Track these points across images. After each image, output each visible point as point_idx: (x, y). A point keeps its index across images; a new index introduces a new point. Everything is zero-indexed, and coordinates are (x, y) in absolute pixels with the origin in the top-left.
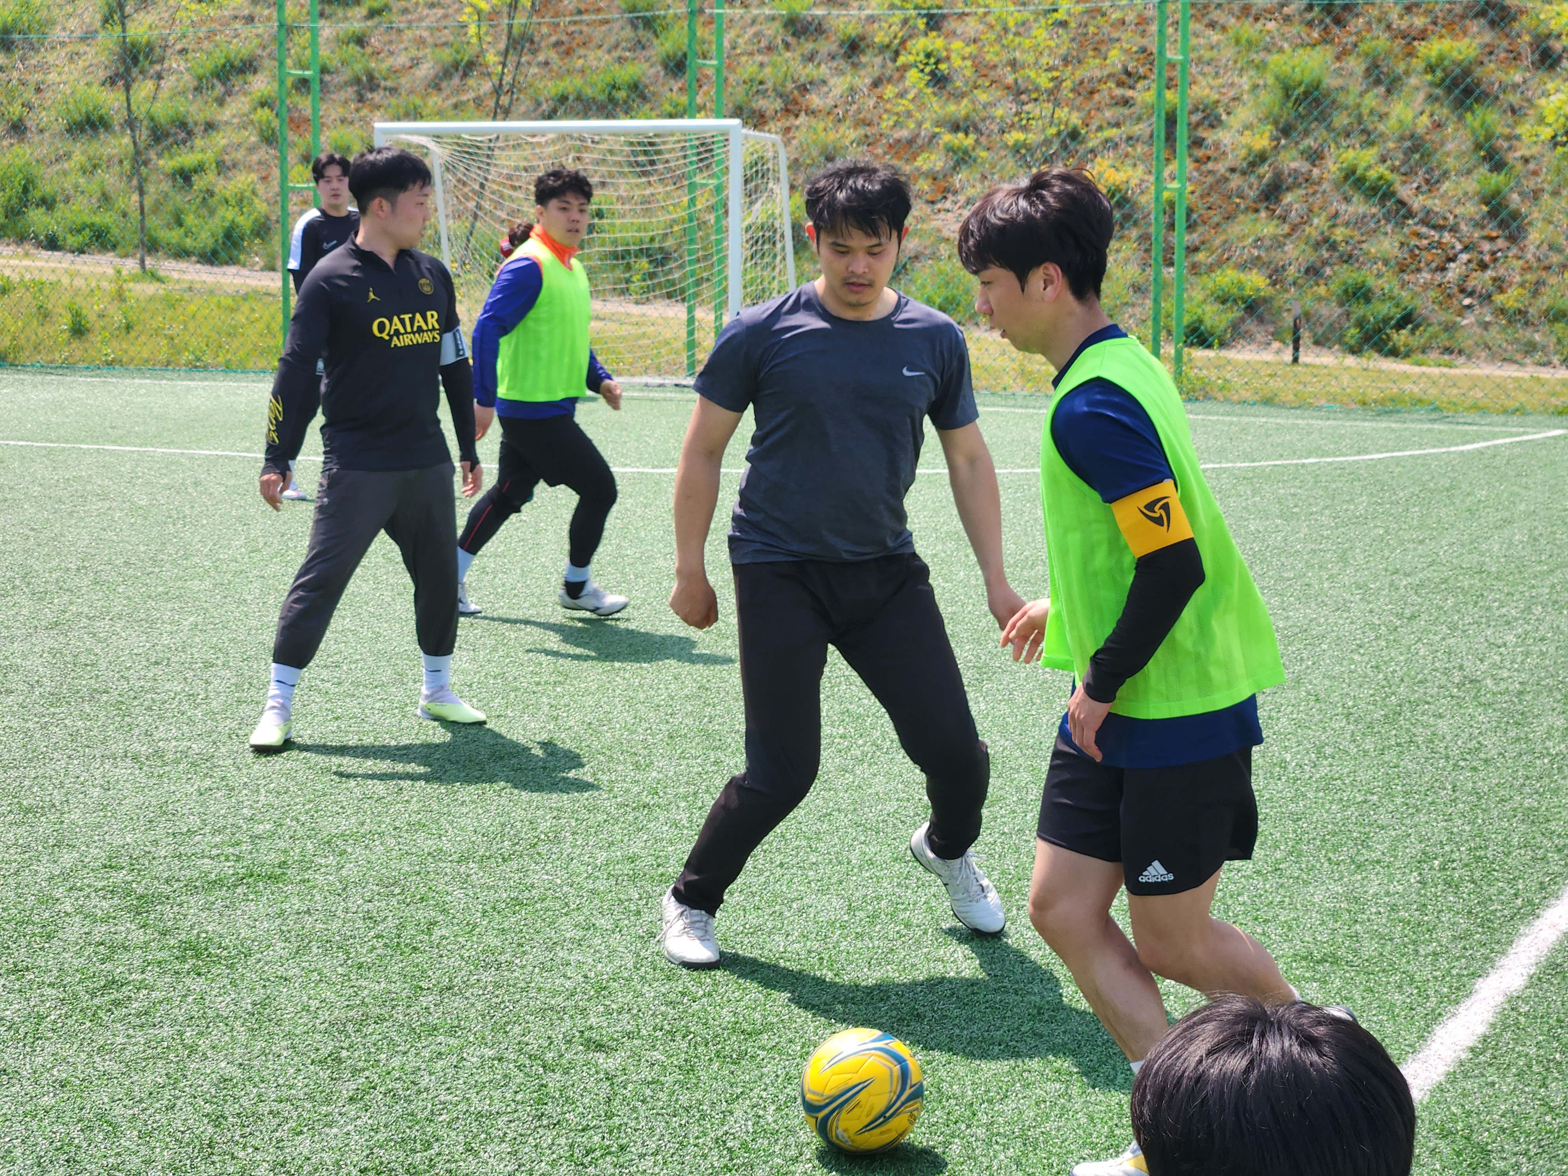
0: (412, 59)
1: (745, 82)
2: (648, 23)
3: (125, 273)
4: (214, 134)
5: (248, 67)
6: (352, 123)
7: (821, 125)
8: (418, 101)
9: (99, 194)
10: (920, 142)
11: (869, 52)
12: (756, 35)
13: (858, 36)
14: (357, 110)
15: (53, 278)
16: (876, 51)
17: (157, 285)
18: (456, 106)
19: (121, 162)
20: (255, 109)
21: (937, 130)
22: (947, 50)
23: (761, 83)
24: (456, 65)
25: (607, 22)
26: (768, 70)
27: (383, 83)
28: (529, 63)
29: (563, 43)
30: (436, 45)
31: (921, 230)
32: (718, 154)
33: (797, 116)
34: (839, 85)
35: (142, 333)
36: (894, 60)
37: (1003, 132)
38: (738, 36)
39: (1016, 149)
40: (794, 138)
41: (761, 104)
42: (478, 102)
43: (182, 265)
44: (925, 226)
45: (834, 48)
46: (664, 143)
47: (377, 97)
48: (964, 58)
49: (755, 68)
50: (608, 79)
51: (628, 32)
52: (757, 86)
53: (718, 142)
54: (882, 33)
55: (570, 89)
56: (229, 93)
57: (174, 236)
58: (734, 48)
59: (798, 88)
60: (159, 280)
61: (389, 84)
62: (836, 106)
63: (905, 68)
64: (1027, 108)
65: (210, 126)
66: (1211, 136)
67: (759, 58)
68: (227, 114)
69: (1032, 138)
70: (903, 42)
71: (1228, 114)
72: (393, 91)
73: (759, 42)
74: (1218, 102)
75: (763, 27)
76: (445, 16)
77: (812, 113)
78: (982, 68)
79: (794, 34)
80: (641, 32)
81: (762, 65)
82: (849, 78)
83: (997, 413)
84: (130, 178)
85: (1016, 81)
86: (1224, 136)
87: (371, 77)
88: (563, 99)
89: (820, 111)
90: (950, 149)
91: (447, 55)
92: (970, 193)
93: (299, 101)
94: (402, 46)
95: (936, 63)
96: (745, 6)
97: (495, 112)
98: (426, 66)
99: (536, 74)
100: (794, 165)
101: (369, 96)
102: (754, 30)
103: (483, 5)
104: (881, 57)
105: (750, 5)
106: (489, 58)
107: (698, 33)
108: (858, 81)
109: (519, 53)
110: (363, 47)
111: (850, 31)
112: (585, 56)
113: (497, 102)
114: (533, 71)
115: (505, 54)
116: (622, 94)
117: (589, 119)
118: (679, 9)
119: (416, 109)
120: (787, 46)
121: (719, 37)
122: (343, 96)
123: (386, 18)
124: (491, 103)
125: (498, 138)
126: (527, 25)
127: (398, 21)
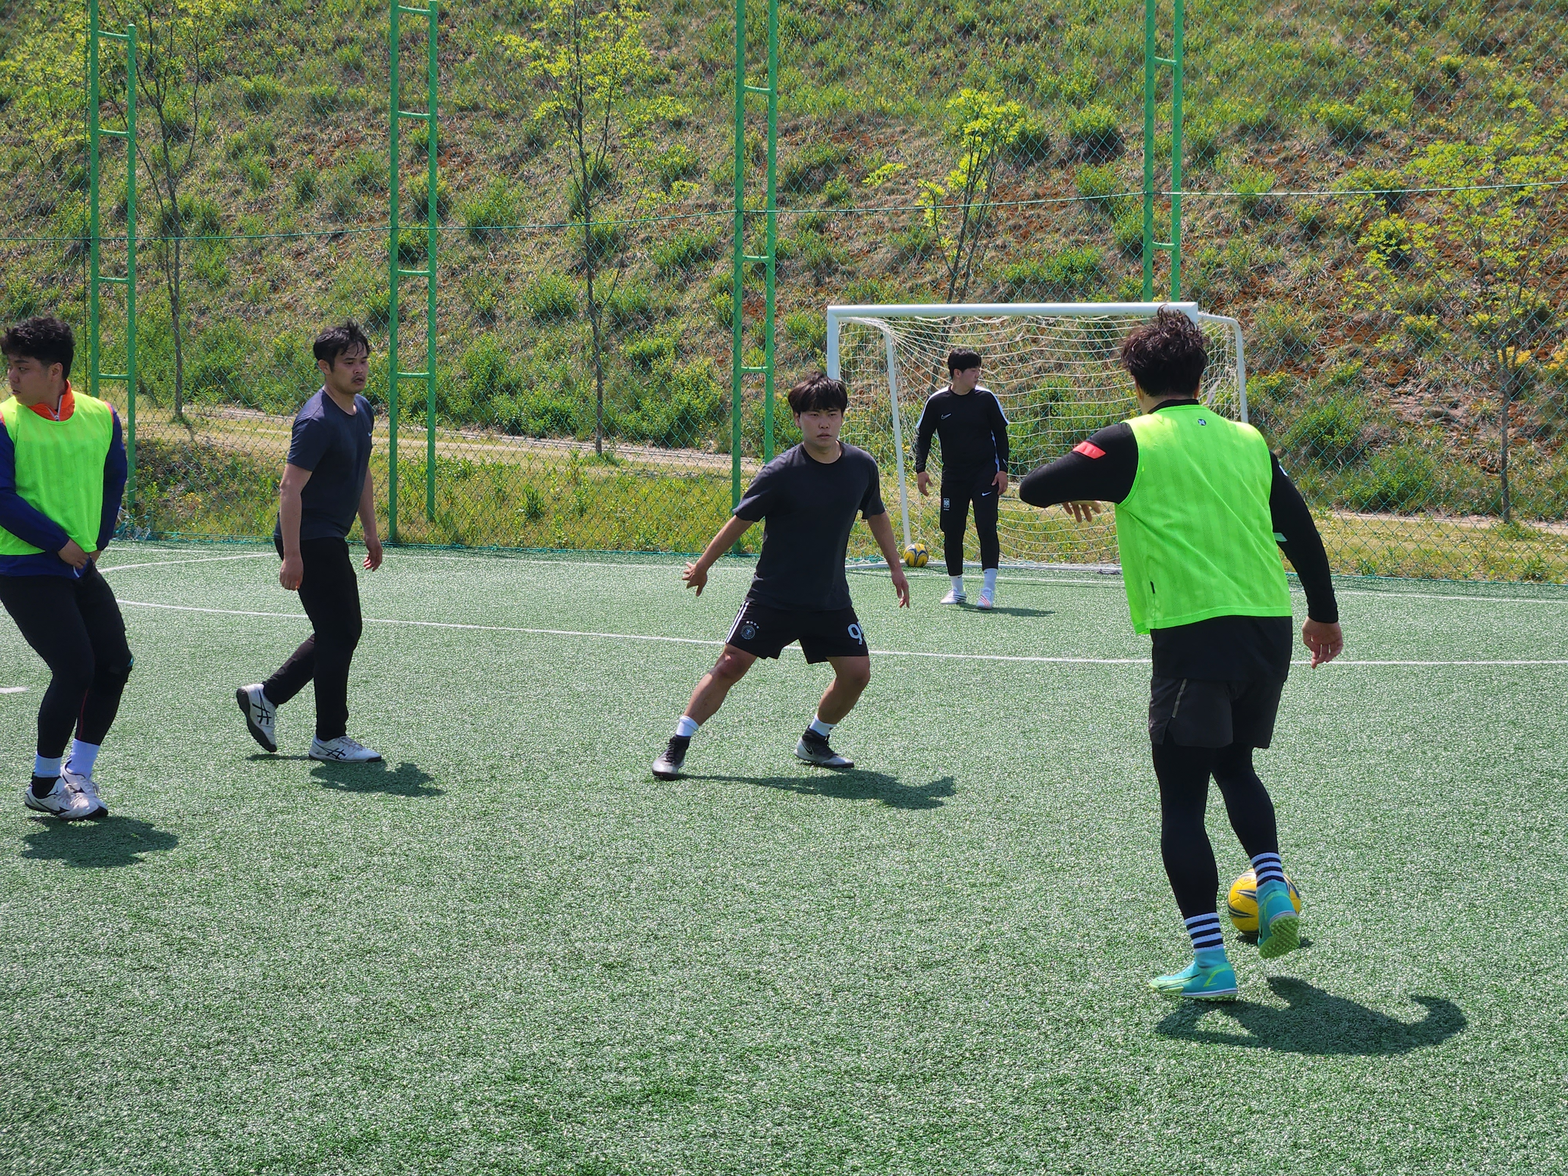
0: (871, 244)
1: (1203, 265)
2: (1105, 206)
3: (581, 455)
4: (674, 319)
5: (709, 253)
6: (809, 306)
7: (1280, 307)
8: (875, 284)
9: (560, 380)
10: (1380, 324)
11: (1330, 233)
12: (1214, 217)
13: (1318, 217)
14: (814, 294)
15: (513, 462)
16: (1337, 233)
17: (612, 468)
18: (911, 290)
19: (584, 348)
20: (715, 295)
21: (1399, 312)
22: (1409, 231)
23: (1219, 266)
24: (913, 249)
25: (1063, 205)
26: (1226, 253)
27: (842, 268)
28: (986, 246)
29: (1020, 226)
30: (894, 230)
31: (1380, 414)
33: (1255, 299)
34: (1299, 267)
35: (595, 516)
36: (1355, 241)
37: (1468, 313)
38: (1196, 219)
39: (1481, 330)
40: (1252, 321)
41: (1221, 286)
42: (935, 285)
43: (637, 448)
44: (1384, 410)
45: (1293, 230)
46: (1120, 325)
47: (836, 280)
48: (1427, 239)
49: (1213, 251)
50: (1064, 262)
51: (1085, 217)
52: (1214, 269)
54: (1343, 215)
55: (1028, 272)
56: (688, 280)
57: (631, 419)
58: (1192, 231)
59: (1256, 270)
60: (614, 463)
61: (847, 267)
62: (1295, 289)
63: (1366, 249)
64: (1491, 288)
65: (670, 312)
67: (1217, 241)
68: (687, 299)
69: (1497, 318)
70: (1365, 223)
72: (851, 274)
73: (1218, 225)
75: (1222, 209)
76: (904, 202)
77: (1271, 295)
78: (1446, 248)
79: (1253, 217)
80: (1098, 216)
81: (1220, 247)
82: (1309, 260)
83: (1458, 602)
84: (591, 365)
85: (1481, 262)
87: (829, 262)
88: (1019, 282)
89: (1279, 294)
90: (1411, 331)
91: (905, 239)
92: (1432, 375)
93: (758, 286)
94: (861, 231)
95: (1398, 244)
96: (1204, 189)
97: (951, 295)
98: (884, 250)
99: (992, 257)
100: (1252, 348)
101: (827, 280)
102: (1212, 212)
103: (940, 190)
104: (1342, 239)
105: (1208, 188)
106: (945, 242)
107: (1155, 217)
108: (1317, 263)
109: (975, 237)
110: (822, 232)
111: (1310, 212)
112: (1043, 239)
113: (953, 285)
114: (989, 254)
115: (961, 237)
116: (1079, 276)
117: (1045, 301)
118: (1137, 192)
119: (873, 293)
120: (1246, 228)
121: (1176, 218)
122: (801, 280)
123: (845, 205)
124: (947, 286)
125: (953, 320)
126: (983, 209)
127: (858, 208)
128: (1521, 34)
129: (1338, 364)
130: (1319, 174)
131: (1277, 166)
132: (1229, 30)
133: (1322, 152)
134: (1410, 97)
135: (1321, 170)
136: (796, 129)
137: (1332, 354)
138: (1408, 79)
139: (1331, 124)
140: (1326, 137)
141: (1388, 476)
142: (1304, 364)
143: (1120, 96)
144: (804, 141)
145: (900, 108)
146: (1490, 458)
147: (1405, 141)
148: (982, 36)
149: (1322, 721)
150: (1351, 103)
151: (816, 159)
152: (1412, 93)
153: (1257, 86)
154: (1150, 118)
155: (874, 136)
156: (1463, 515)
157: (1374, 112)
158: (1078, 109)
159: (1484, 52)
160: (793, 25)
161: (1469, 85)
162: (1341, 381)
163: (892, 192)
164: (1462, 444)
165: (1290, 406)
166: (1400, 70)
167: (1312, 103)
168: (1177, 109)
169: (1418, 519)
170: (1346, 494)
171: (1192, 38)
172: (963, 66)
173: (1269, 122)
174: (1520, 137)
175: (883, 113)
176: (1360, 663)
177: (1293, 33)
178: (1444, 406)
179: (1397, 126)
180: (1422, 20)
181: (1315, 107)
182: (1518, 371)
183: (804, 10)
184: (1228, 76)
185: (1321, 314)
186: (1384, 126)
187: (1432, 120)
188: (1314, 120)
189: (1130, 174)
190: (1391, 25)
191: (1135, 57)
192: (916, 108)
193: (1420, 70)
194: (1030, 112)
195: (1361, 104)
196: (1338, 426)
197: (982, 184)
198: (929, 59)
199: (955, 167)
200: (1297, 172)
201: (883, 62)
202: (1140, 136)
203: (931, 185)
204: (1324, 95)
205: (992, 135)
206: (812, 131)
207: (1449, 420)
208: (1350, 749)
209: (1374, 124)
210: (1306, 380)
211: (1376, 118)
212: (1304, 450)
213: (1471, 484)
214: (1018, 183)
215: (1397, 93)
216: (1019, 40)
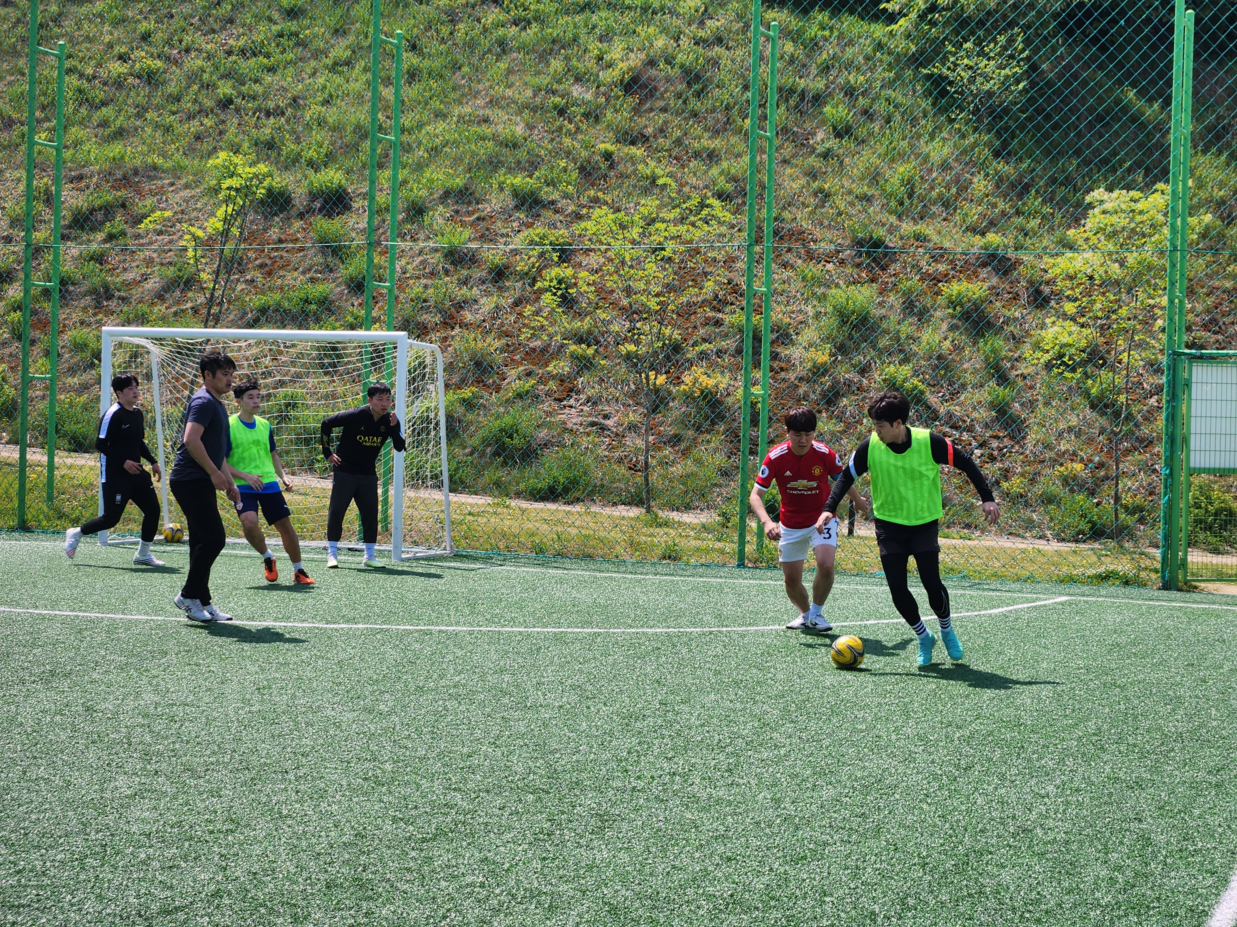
0: (143, 275)
1: (412, 300)
2: (336, 251)
5: (5, 277)
6: (89, 325)
7: (472, 336)
8: (145, 308)
10: (551, 351)
11: (512, 277)
12: (422, 262)
13: (503, 265)
14: (95, 315)
16: (518, 277)
18: (175, 314)
20: (9, 312)
21: (565, 342)
22: (575, 278)
23: (425, 301)
24: (178, 281)
25: (302, 249)
26: (431, 291)
27: (117, 294)
28: (238, 280)
29: (266, 265)
30: (162, 264)
31: (550, 422)
32: (388, 360)
33: (453, 328)
34: (487, 304)
36: (532, 285)
37: (618, 344)
38: (408, 263)
39: (628, 357)
40: (450, 346)
41: (425, 317)
42: (195, 310)
44: (553, 420)
45: (484, 273)
46: (344, 348)
47: (112, 304)
48: (588, 285)
49: (421, 289)
50: (302, 295)
51: (320, 259)
52: (422, 303)
53: (389, 349)
54: (523, 264)
55: (271, 302)
58: (404, 273)
59: (454, 305)
61: (122, 294)
62: (484, 321)
63: (541, 291)
64: (638, 325)
66: (784, 352)
67: (424, 281)
69: (642, 350)
71: (797, 334)
72: (125, 300)
73: (425, 268)
74: (790, 324)
75: (428, 256)
76: (170, 242)
77: (465, 326)
78: (603, 292)
79: (452, 263)
80: (329, 258)
81: (426, 287)
82: (495, 298)
83: (611, 578)
85: (630, 303)
86: (795, 353)
87: (107, 289)
88: (263, 310)
89: (471, 324)
90: (574, 357)
91: (171, 272)
92: (590, 392)
93: (47, 307)
94: (134, 264)
95: (566, 289)
96: (414, 239)
97: (207, 320)
98: (152, 281)
99: (243, 290)
100: (449, 368)
101: (105, 304)
102: (421, 258)
103: (200, 233)
104: (521, 282)
105: (418, 239)
106: (204, 276)
107: (375, 261)
108: (503, 302)
109: (229, 273)
110: (101, 264)
111: (497, 261)
112: (284, 276)
113: (209, 312)
114: (239, 287)
115: (217, 273)
116: (313, 307)
117: (284, 327)
118: (360, 241)
119: (143, 315)
120: (447, 273)
121: (392, 264)
122: (83, 303)
123: (121, 241)
124: (205, 311)
125: (209, 340)
126: (236, 250)
127: (132, 244)
128: (662, 131)
129: (517, 382)
130: (504, 231)
131: (473, 224)
132: (436, 116)
133: (507, 214)
134: (575, 175)
135: (507, 228)
136: (80, 178)
137: (512, 373)
138: (575, 161)
139: (515, 193)
140: (511, 203)
141: (555, 473)
142: (491, 381)
143: (348, 163)
144: (88, 188)
145: (169, 164)
146: (634, 459)
147: (571, 208)
148: (237, 110)
149: (506, 680)
150: (531, 176)
151: (98, 203)
152: (577, 171)
153: (457, 161)
154: (372, 182)
155: (146, 187)
156: (615, 504)
157: (548, 185)
158: (315, 172)
159: (633, 143)
160: (80, 91)
161: (621, 167)
162: (519, 396)
163: (160, 233)
164: (613, 448)
165: (478, 415)
166: (568, 153)
167: (501, 175)
168: (395, 176)
169: (578, 508)
170: (522, 486)
171: (407, 121)
172: (221, 133)
173: (467, 189)
174: (660, 208)
175: (155, 168)
176: (536, 629)
177: (486, 120)
178: (600, 417)
179: (566, 196)
180: (586, 115)
181: (502, 179)
182: (657, 391)
183: (89, 81)
184: (435, 151)
185: (504, 341)
186: (555, 196)
187: (592, 193)
188: (502, 189)
189: (356, 226)
190: (561, 119)
191: (361, 133)
192: (182, 165)
193: (584, 154)
194: (276, 173)
195: (538, 178)
196: (517, 431)
197: (235, 231)
198: (194, 126)
199: (213, 214)
200: (488, 229)
201: (157, 126)
202: (364, 196)
203: (193, 229)
204: (510, 170)
205: (245, 191)
206: (95, 180)
207: (603, 428)
208: (529, 705)
209: (548, 194)
210: (491, 394)
211: (551, 189)
212: (488, 450)
213: (619, 480)
214: (265, 230)
215: (566, 171)
216: (268, 114)
